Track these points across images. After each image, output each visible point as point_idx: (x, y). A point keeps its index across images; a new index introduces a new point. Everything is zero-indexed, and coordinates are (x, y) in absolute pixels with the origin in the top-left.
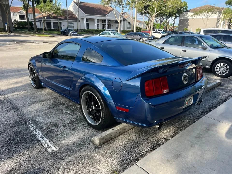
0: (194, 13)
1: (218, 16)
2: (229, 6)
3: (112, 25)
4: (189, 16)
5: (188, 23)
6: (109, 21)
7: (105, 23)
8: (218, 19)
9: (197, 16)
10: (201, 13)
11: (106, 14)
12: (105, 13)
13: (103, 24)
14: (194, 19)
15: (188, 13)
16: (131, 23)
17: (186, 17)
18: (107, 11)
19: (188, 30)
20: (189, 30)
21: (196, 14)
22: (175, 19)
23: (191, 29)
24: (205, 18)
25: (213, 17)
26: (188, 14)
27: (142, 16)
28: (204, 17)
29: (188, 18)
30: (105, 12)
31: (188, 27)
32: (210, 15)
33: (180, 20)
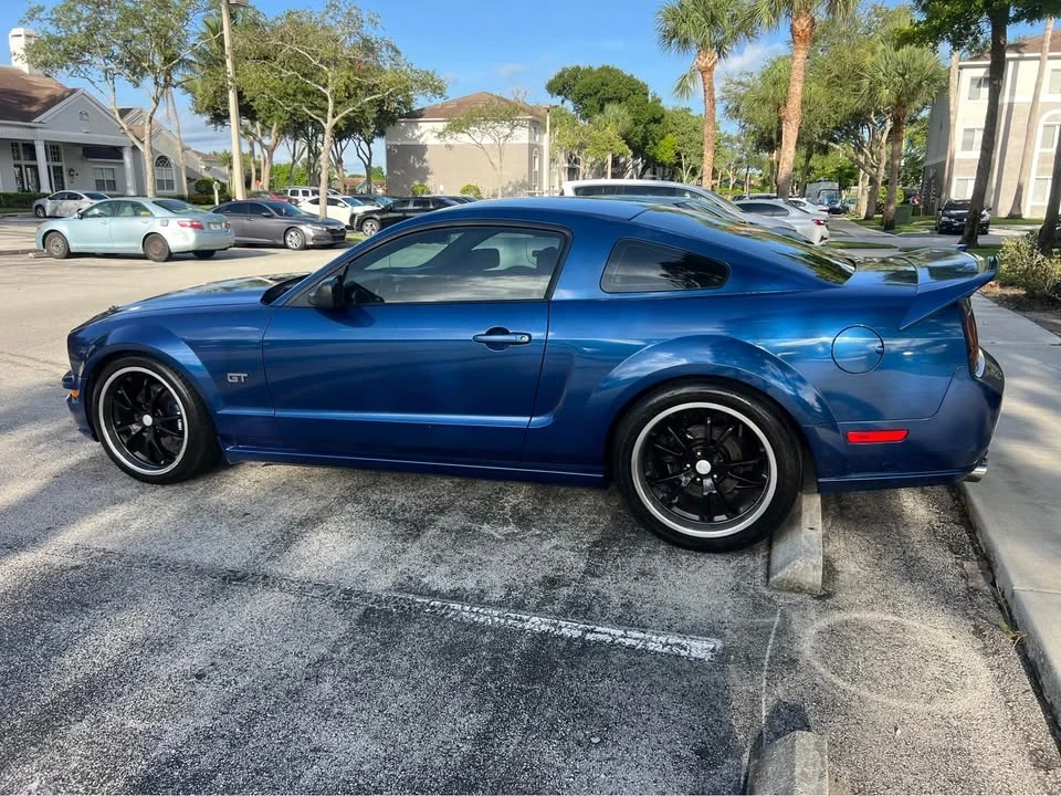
0: (446, 124)
1: (530, 138)
2: (560, 98)
3: (71, 170)
4: (427, 132)
5: (424, 161)
6: (54, 150)
7: (34, 157)
8: (534, 150)
9: (460, 135)
10: (475, 123)
11: (30, 112)
12: (26, 109)
13: (18, 162)
14: (449, 147)
15: (420, 124)
16: (172, 161)
17: (411, 140)
18: (33, 100)
19: (429, 193)
20: (433, 190)
21: (457, 126)
22: (368, 144)
23: (442, 188)
24: (492, 146)
25: (518, 142)
26: (417, 126)
27: (219, 127)
28: (487, 141)
29: (421, 141)
30: (26, 103)
31: (426, 179)
32: (507, 131)
33: (389, 152)
